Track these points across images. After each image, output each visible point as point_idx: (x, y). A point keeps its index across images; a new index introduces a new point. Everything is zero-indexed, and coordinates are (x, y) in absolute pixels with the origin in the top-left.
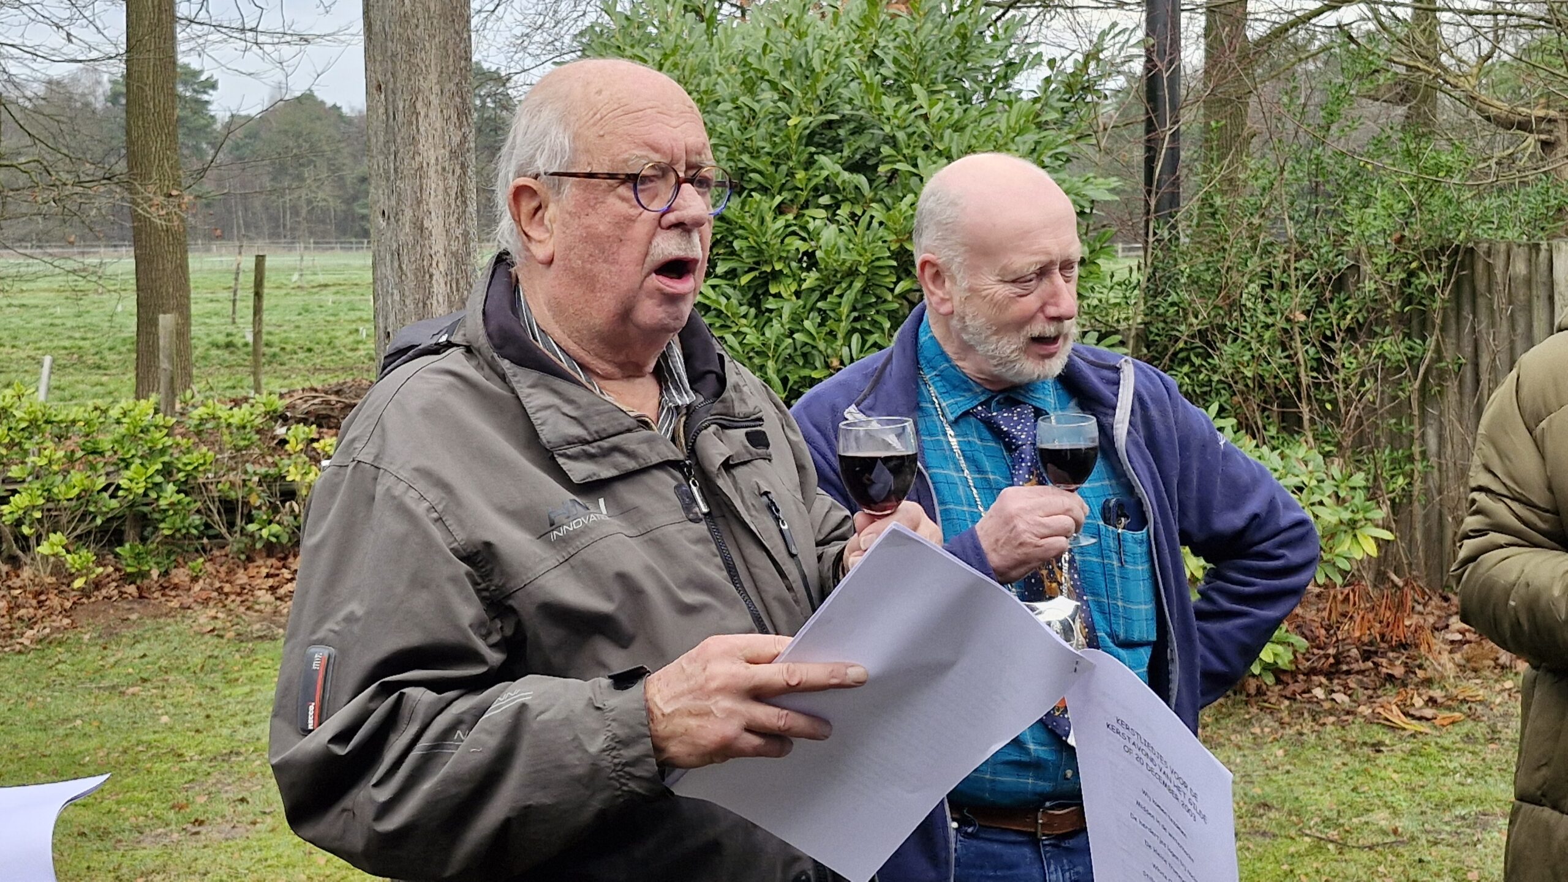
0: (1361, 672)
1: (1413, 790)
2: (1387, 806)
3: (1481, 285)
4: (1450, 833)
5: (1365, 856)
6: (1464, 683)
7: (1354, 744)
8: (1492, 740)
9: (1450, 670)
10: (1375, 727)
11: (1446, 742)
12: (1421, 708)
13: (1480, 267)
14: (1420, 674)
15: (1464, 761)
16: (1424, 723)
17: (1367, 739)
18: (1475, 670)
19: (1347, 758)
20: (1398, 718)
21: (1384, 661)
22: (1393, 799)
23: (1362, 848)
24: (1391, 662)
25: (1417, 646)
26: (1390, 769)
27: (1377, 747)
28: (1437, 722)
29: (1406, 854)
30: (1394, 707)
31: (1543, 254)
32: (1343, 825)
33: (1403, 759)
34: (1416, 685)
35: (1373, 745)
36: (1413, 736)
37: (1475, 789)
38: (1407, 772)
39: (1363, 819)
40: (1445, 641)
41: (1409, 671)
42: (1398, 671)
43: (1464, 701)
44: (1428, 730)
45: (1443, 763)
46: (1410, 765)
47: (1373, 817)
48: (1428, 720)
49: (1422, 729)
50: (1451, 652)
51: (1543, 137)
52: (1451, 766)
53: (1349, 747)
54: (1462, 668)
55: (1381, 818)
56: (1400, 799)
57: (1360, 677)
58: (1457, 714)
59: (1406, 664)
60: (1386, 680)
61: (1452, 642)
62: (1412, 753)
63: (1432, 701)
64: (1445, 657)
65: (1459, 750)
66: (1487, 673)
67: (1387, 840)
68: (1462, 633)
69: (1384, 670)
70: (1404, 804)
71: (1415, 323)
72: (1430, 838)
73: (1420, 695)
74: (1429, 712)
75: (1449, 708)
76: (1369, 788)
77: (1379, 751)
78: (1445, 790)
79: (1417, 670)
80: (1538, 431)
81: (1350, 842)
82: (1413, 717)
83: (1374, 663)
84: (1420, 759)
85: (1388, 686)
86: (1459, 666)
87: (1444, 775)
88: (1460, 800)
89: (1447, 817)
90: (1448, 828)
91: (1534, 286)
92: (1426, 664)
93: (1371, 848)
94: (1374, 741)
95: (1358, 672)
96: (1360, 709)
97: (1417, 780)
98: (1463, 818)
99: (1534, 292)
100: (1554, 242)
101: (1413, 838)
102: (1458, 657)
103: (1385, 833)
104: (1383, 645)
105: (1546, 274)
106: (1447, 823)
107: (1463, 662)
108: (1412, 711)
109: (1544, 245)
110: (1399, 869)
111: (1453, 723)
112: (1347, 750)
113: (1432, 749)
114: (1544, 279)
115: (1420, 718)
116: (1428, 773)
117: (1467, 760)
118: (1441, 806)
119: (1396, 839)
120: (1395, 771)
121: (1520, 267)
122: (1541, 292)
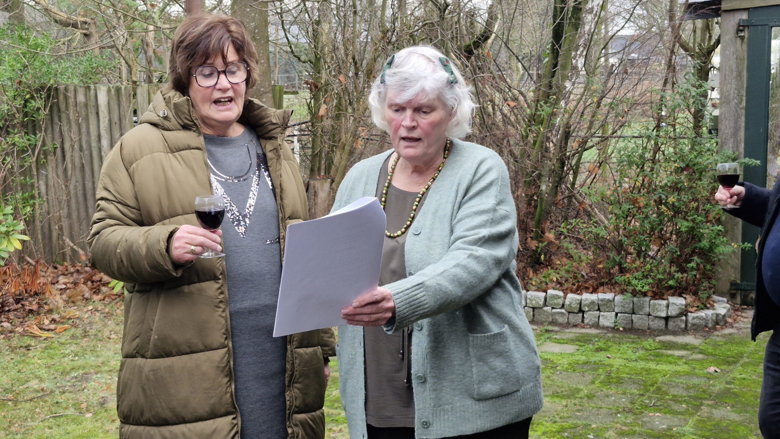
0: (15, 310)
1: (49, 367)
2: (37, 377)
3: (63, 107)
4: (70, 386)
5: (28, 405)
6: (69, 309)
7: (16, 348)
8: (85, 336)
9: (61, 304)
10: (26, 338)
11: (63, 340)
12: (48, 325)
13: (61, 97)
14: (46, 307)
15: (73, 349)
16: (50, 332)
17: (22, 344)
18: (73, 302)
19: (13, 356)
20: (38, 332)
21: (27, 303)
22: (40, 373)
23: (26, 401)
24: (31, 303)
25: (44, 294)
26: (36, 358)
27: (28, 348)
28: (57, 331)
29: (50, 400)
30: (35, 326)
31: (92, 92)
32: (14, 391)
33: (42, 352)
34: (45, 313)
35: (26, 347)
36: (45, 339)
37: (80, 362)
38: (44, 359)
39: (25, 386)
40: (57, 289)
41: (40, 306)
42: (35, 307)
43: (69, 319)
44: (53, 336)
45: (62, 351)
46: (46, 354)
47: (30, 384)
48: (52, 330)
49: (50, 336)
50: (61, 294)
51: (84, 31)
52: (67, 352)
53: (13, 349)
54: (67, 302)
55: (34, 384)
56: (43, 372)
57: (15, 313)
58: (66, 326)
59: (38, 303)
60: (29, 312)
61: (61, 289)
62: (46, 348)
63: (53, 321)
64: (58, 298)
65: (69, 343)
66: (79, 303)
67: (39, 395)
68: (65, 284)
69: (28, 308)
70: (46, 375)
71: (30, 126)
72: (61, 390)
73: (47, 318)
74: (52, 326)
75: (63, 323)
76: (27, 369)
77: (29, 350)
78: (65, 365)
79: (44, 306)
80: (131, 169)
81: (20, 399)
82: (45, 330)
83: (22, 305)
84: (51, 351)
85: (30, 315)
86: (65, 301)
87: (64, 357)
88: (73, 369)
89: (68, 378)
90: (69, 384)
91: (89, 108)
92: (49, 302)
93: (31, 400)
94: (26, 345)
95: (14, 310)
96: (17, 329)
97: (50, 362)
98: (76, 377)
99: (89, 111)
100: (97, 85)
101: (52, 392)
102: (64, 296)
103: (37, 391)
104: (26, 295)
105: (94, 101)
106: (68, 381)
107: (67, 299)
108: (44, 327)
109: (92, 87)
110: (46, 409)
111: (65, 330)
112: (12, 351)
113: (56, 345)
114: (94, 104)
115: (48, 330)
116: (56, 358)
117: (73, 348)
118: (64, 373)
119: (43, 394)
120: (39, 359)
121: (81, 98)
122: (92, 110)
